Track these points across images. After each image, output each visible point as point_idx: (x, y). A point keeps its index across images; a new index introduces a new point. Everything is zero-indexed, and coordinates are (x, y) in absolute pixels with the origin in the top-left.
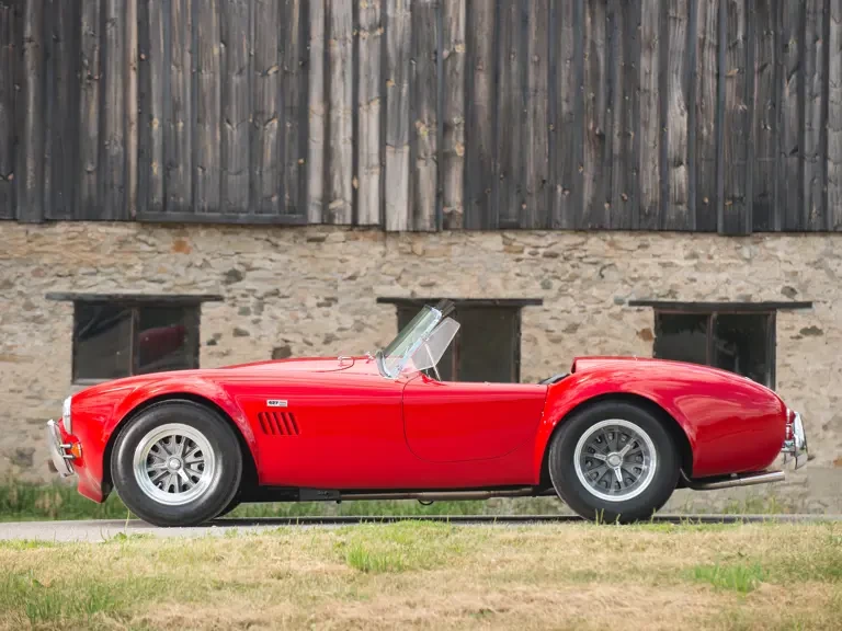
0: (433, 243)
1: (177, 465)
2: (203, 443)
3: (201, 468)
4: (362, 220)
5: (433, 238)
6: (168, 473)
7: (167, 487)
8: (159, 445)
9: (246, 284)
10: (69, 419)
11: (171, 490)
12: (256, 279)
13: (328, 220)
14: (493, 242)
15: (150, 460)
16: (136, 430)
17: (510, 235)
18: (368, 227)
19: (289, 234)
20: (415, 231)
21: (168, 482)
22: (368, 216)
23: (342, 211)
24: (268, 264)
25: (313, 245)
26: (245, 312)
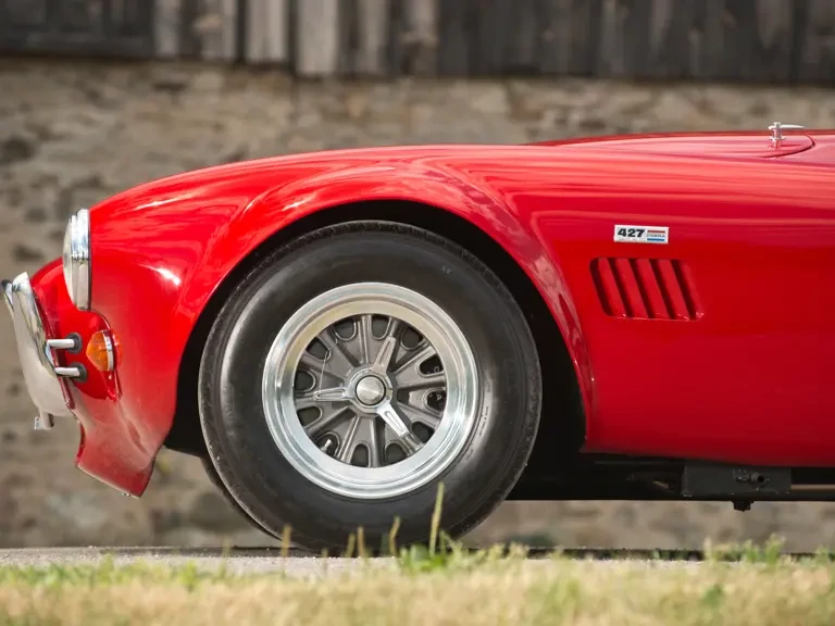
0: (382, 100)
1: (377, 393)
2: (444, 334)
3: (437, 402)
4: (255, 53)
5: (382, 90)
6: (349, 415)
7: (348, 450)
8: (327, 339)
9: (41, 165)
10: (84, 269)
11: (360, 459)
12: (56, 158)
13: (192, 52)
14: (490, 99)
15: (302, 380)
16: (273, 296)
17: (521, 87)
18: (264, 67)
19: (120, 75)
20: (349, 76)
21: (349, 437)
22: (265, 46)
23: (218, 34)
24: (79, 129)
25: (164, 97)
26: (36, 216)
